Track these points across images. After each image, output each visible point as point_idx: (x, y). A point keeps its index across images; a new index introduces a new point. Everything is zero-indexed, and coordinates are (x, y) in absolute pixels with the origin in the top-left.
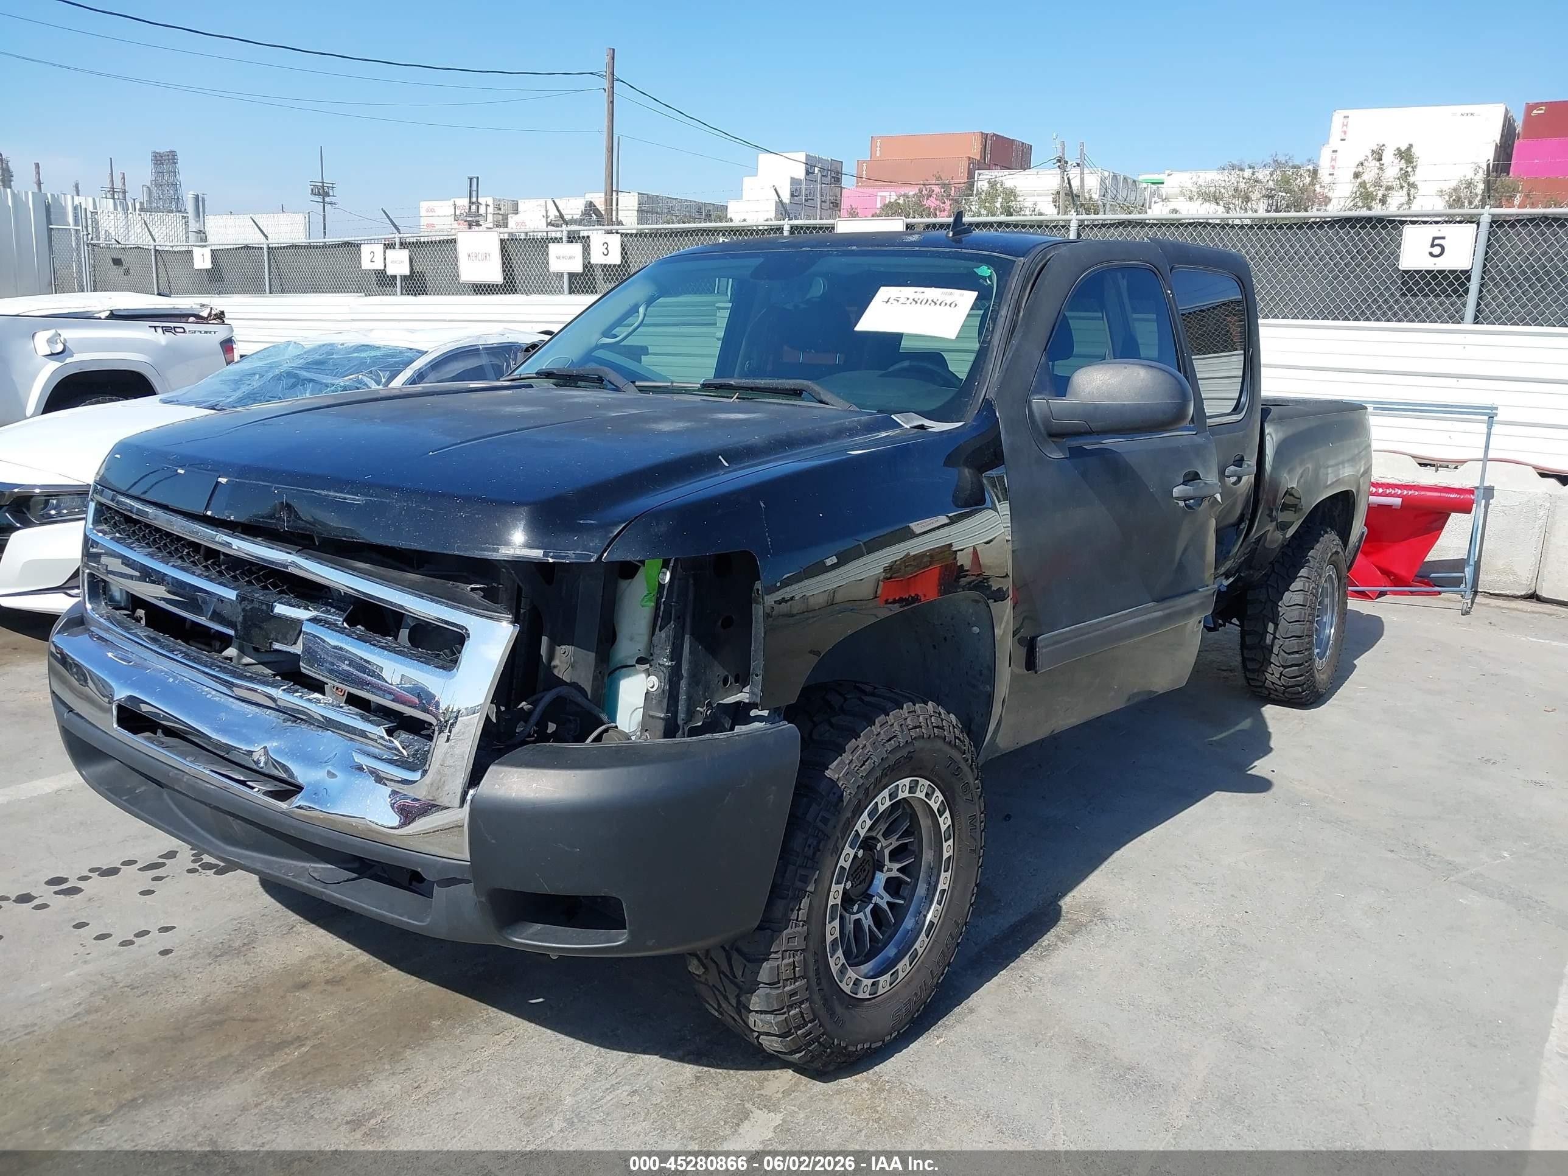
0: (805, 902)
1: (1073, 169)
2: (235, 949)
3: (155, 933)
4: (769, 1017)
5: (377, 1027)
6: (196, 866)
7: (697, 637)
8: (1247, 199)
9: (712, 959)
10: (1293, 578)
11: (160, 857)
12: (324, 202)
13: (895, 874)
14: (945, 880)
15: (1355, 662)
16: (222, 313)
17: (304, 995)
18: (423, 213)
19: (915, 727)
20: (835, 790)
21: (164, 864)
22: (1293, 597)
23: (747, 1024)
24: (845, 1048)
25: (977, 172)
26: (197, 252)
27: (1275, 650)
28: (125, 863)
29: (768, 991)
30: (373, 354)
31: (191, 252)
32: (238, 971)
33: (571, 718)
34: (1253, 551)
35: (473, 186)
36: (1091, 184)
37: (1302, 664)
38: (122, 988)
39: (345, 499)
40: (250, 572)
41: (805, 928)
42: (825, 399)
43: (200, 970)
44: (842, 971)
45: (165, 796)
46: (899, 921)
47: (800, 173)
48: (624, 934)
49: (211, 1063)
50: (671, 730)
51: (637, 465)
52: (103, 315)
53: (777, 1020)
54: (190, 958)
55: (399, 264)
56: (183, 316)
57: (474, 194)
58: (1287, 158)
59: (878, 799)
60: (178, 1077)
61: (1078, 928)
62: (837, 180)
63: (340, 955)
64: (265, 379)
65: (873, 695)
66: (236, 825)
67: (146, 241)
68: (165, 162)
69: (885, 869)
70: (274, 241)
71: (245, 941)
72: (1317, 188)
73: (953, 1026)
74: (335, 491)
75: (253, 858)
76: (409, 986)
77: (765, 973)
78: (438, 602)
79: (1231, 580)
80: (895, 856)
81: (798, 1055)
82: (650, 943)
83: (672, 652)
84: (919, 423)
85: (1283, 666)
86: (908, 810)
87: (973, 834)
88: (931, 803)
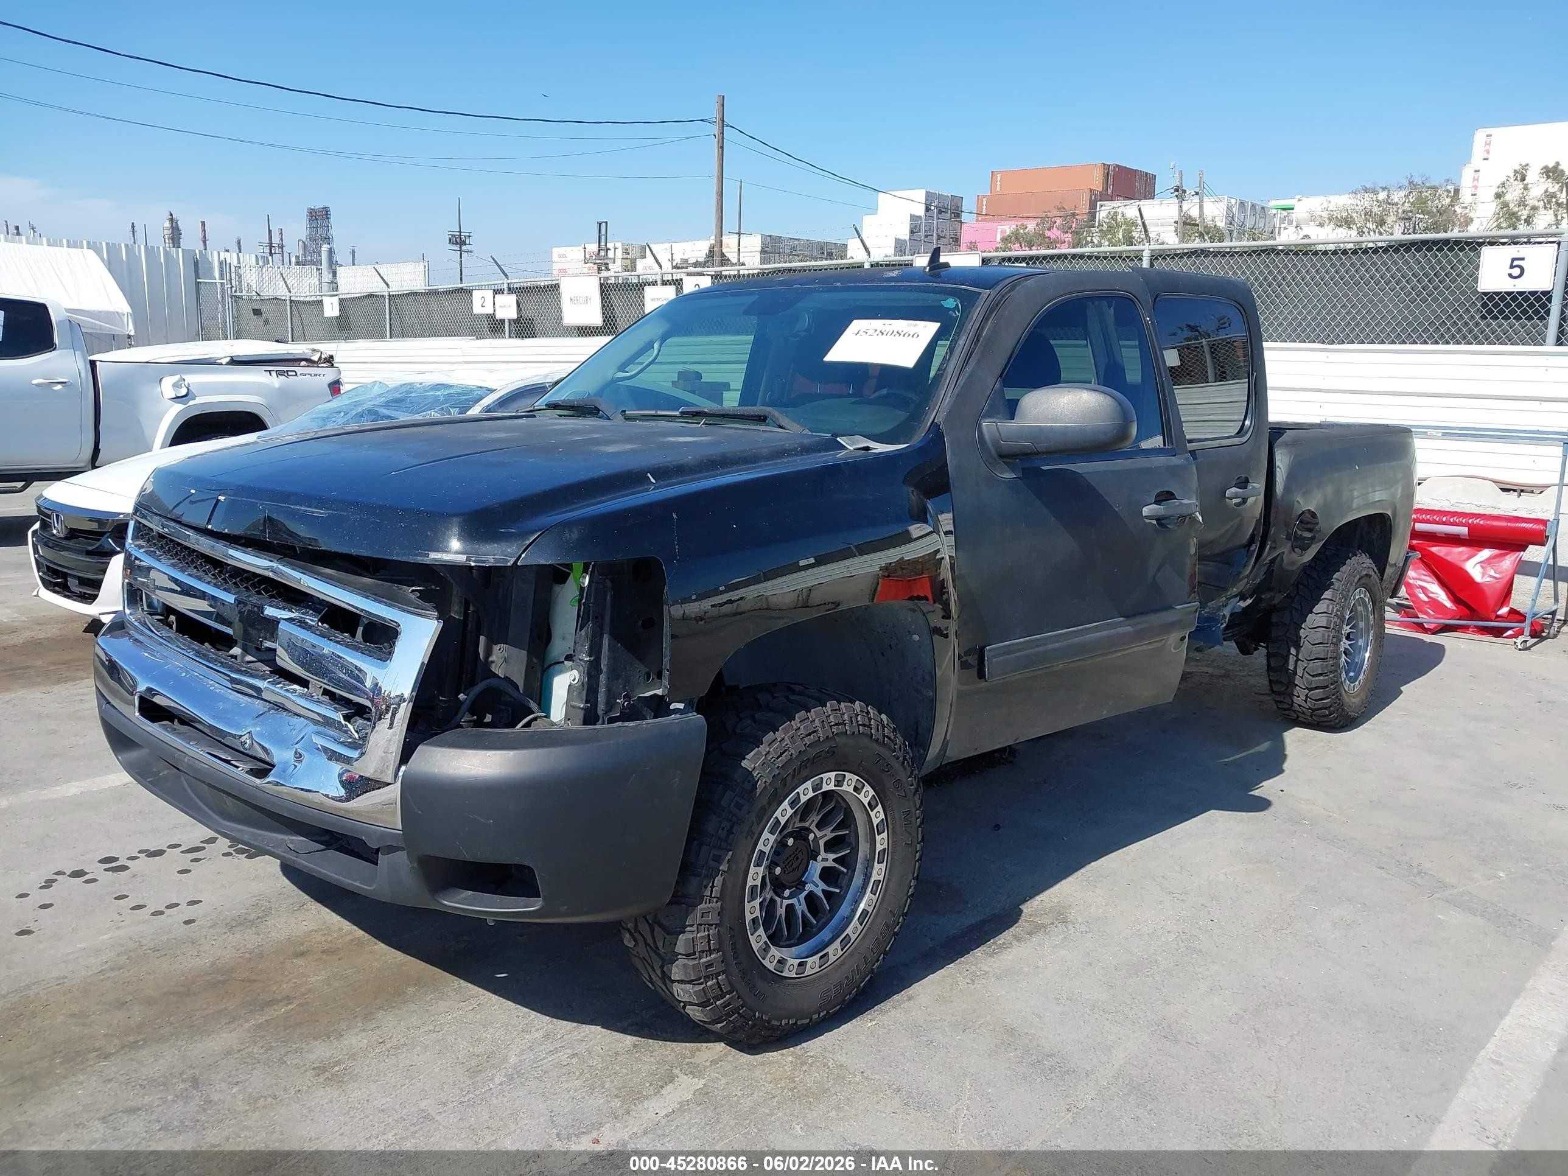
0: (718, 880)
1: (1192, 198)
2: (250, 921)
3: (183, 906)
4: (689, 987)
5: (358, 991)
6: (231, 850)
7: (615, 636)
8: (1382, 222)
9: (640, 932)
10: (1317, 600)
11: (202, 842)
12: (461, 250)
13: (830, 864)
14: (878, 872)
15: (1402, 688)
16: (331, 357)
17: (299, 961)
18: (555, 258)
19: (837, 724)
20: (750, 779)
21: (204, 848)
22: (1318, 618)
23: (672, 994)
24: (768, 1022)
25: (1099, 203)
26: (327, 301)
27: (1300, 672)
28: (170, 847)
29: (686, 961)
30: (447, 392)
31: (322, 301)
32: (250, 939)
33: (503, 707)
34: (1269, 572)
35: (602, 230)
36: (1215, 212)
37: (1327, 687)
38: (145, 950)
39: (313, 512)
40: (248, 579)
41: (719, 904)
42: (782, 424)
43: (216, 937)
44: (766, 950)
45: (183, 779)
46: (833, 911)
47: (920, 211)
48: (539, 901)
49: (207, 1015)
50: (590, 717)
51: (565, 481)
52: (224, 361)
53: (695, 989)
54: (210, 927)
55: (507, 308)
56: (295, 361)
57: (603, 238)
58: (1424, 179)
59: (800, 789)
60: (177, 1025)
61: (1037, 929)
62: (957, 215)
63: (341, 929)
64: (349, 416)
65: (801, 694)
66: (229, 801)
67: (282, 292)
68: (319, 217)
69: (819, 858)
70: (394, 289)
71: (260, 915)
72: (1457, 208)
73: (887, 1011)
74: (306, 506)
75: (241, 831)
76: (394, 958)
77: (681, 944)
78: (379, 602)
79: (1249, 601)
80: (830, 846)
81: (720, 1025)
82: (564, 909)
83: (591, 648)
84: (865, 445)
85: (1308, 689)
86: (843, 804)
87: (909, 829)
88: (861, 797)
